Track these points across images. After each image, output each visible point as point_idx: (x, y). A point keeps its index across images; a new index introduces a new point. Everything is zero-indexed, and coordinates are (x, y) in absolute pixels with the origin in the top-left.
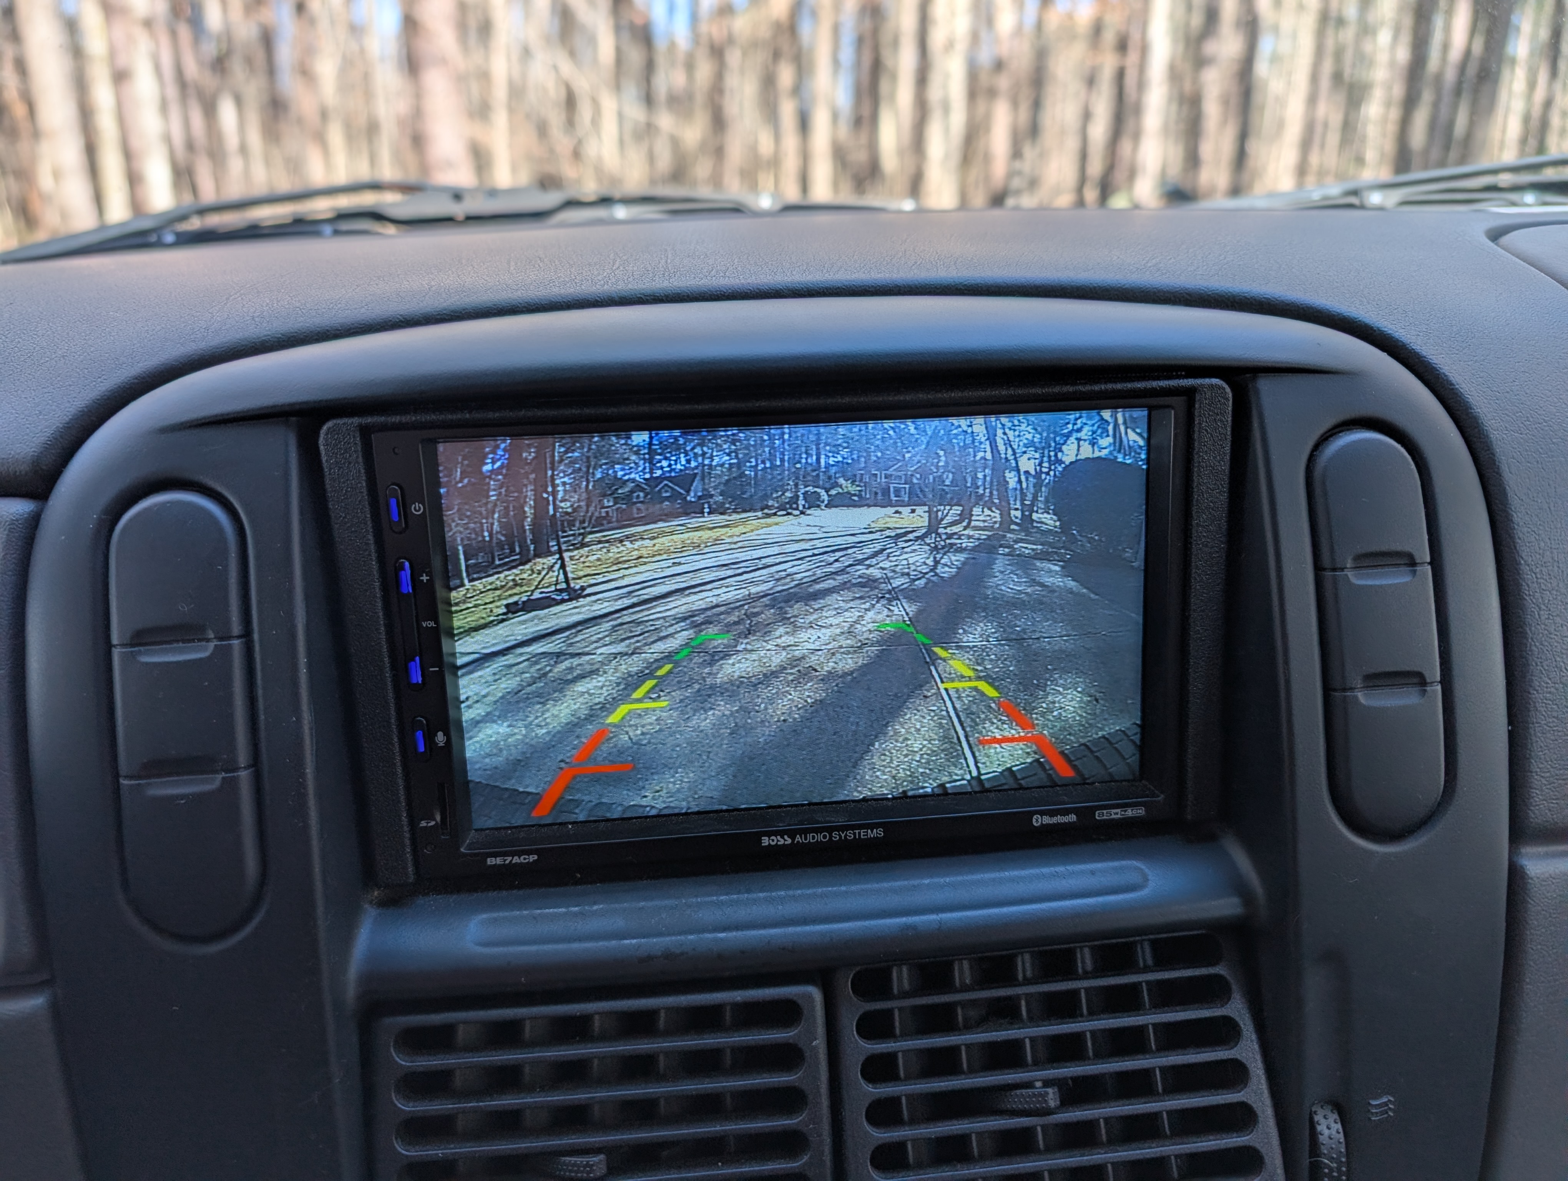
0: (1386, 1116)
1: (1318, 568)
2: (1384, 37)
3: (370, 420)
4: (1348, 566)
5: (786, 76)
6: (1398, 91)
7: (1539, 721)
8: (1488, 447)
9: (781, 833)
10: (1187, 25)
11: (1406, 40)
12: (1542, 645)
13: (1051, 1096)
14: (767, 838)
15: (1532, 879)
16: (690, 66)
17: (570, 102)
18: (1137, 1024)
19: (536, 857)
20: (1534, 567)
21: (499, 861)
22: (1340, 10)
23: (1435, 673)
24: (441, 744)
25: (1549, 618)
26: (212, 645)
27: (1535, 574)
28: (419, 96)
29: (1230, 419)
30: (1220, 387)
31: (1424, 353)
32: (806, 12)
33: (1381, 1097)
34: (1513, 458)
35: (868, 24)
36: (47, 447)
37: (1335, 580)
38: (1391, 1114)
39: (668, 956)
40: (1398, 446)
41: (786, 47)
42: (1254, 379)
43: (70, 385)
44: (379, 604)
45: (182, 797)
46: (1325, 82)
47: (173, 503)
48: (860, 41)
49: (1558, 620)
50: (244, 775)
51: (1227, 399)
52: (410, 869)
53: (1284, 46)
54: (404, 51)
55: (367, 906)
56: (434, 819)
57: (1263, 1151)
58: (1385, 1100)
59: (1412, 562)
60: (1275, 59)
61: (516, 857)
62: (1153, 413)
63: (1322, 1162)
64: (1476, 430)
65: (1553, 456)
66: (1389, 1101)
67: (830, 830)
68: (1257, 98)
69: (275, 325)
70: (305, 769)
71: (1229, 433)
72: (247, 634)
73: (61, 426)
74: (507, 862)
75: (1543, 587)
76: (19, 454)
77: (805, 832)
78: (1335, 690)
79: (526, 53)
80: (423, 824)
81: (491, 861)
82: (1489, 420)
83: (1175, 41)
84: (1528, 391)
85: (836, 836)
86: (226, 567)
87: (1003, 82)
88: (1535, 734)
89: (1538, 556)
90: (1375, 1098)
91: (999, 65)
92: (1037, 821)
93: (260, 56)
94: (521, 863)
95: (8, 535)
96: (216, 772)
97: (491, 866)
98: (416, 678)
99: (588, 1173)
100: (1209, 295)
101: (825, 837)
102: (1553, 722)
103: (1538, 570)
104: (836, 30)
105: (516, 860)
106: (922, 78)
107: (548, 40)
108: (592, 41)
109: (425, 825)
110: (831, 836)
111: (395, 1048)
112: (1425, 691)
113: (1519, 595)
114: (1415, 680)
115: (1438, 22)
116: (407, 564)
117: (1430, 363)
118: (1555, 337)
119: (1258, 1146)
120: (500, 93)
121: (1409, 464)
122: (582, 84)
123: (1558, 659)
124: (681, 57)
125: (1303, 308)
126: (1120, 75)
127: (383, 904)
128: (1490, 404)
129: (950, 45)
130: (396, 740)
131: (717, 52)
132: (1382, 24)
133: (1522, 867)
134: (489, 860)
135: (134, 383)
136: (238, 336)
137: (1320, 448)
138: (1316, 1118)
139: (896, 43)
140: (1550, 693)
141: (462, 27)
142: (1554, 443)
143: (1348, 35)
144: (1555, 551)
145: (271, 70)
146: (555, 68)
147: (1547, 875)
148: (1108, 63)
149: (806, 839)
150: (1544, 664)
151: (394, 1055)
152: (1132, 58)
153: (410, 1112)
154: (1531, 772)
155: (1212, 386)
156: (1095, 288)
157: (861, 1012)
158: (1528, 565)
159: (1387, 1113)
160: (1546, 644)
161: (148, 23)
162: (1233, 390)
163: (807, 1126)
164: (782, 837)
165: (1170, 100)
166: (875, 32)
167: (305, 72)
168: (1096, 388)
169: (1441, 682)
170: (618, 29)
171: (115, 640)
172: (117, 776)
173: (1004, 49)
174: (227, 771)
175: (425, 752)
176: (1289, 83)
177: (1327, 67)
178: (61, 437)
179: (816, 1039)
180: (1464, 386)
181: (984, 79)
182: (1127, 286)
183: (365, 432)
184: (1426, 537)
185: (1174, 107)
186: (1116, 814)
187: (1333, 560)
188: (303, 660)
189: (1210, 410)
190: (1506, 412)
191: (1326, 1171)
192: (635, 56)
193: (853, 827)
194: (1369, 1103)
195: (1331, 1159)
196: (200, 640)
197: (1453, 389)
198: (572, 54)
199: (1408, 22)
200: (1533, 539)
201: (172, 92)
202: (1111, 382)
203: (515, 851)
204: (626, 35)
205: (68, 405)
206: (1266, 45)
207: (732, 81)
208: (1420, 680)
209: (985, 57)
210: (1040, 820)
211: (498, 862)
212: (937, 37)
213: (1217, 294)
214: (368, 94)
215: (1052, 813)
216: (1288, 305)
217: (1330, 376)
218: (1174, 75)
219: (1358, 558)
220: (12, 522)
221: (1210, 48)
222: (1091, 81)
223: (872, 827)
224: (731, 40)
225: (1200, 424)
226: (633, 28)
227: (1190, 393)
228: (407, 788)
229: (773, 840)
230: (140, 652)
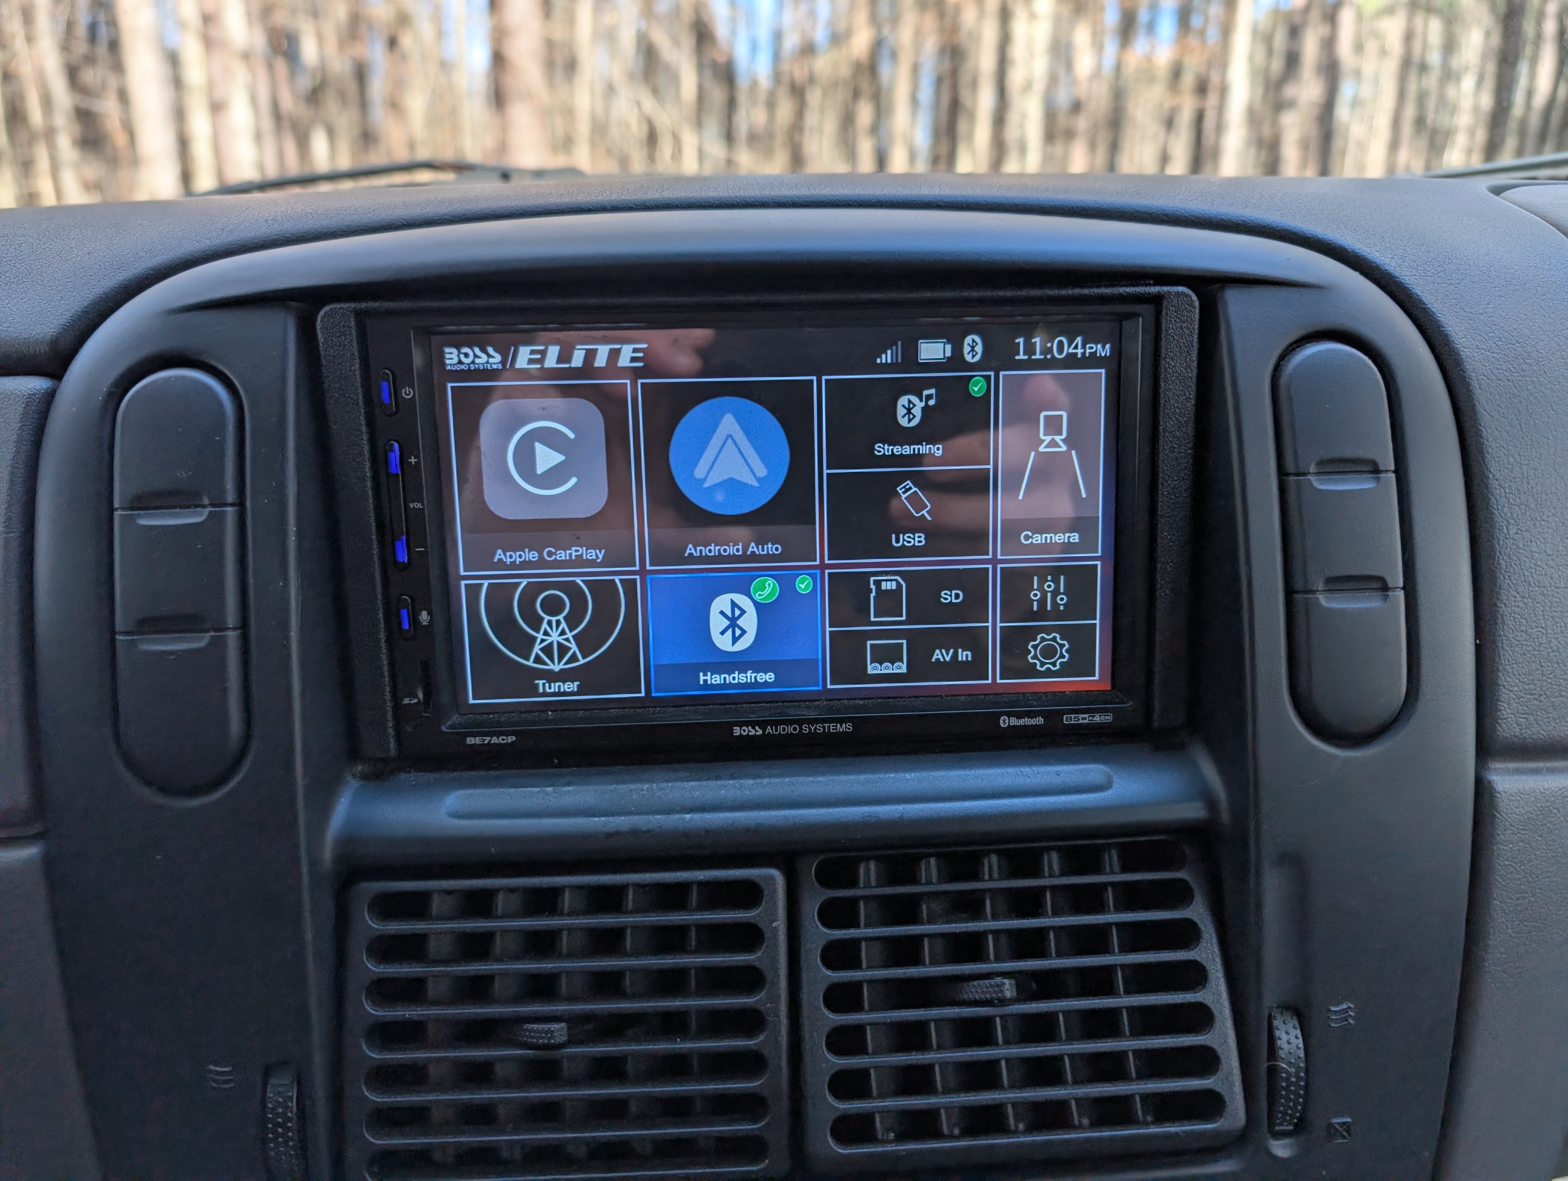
0: (1346, 1023)
1: (1282, 472)
2: (1468, 83)
3: (363, 305)
4: (1311, 471)
5: (865, 114)
6: (1481, 136)
7: (1507, 634)
8: (1458, 362)
9: (753, 724)
10: (1267, 68)
11: (1489, 85)
12: (1510, 558)
13: (1007, 986)
14: (738, 728)
15: (1499, 792)
16: (771, 105)
17: (652, 138)
18: (1098, 922)
19: (514, 738)
20: (1502, 482)
21: (477, 740)
22: (1423, 57)
23: (1398, 579)
24: (425, 623)
25: (1517, 533)
26: (207, 511)
27: (1504, 488)
28: (504, 129)
29: (1197, 327)
30: (1186, 295)
31: (1397, 274)
32: (885, 53)
33: (1342, 1003)
34: (1484, 375)
35: (947, 64)
36: (67, 329)
37: (1298, 484)
38: (1351, 1021)
39: (635, 833)
40: (1366, 358)
41: (865, 85)
42: (1222, 289)
43: (91, 275)
44: (369, 484)
45: (172, 653)
46: (1407, 129)
47: (177, 378)
48: (939, 81)
49: (1527, 535)
50: (232, 637)
51: (1194, 307)
52: (392, 744)
53: (1366, 91)
54: (492, 88)
55: (350, 778)
56: (416, 697)
57: (1219, 1051)
58: (1345, 1006)
59: (1375, 470)
60: (1356, 103)
61: (495, 738)
62: (1124, 323)
63: (1279, 1065)
64: (1447, 348)
65: (1525, 376)
66: (1349, 1008)
67: (800, 722)
68: (1337, 143)
69: (285, 226)
70: (290, 631)
71: (1196, 340)
72: (240, 504)
73: (80, 310)
74: (486, 742)
75: (1511, 501)
76: (39, 334)
77: (776, 723)
78: (1298, 592)
79: (610, 90)
80: (406, 701)
81: (470, 741)
82: (1461, 339)
83: (1253, 84)
84: (1502, 314)
85: (806, 729)
86: (223, 439)
87: (1082, 123)
88: (1502, 647)
89: (1507, 471)
90: (1337, 1005)
91: (1077, 107)
92: (1005, 722)
93: (352, 88)
94: (499, 744)
95: (25, 408)
96: (206, 631)
97: (470, 745)
98: (403, 557)
99: (549, 1039)
100: (1186, 217)
101: (795, 729)
102: (1521, 636)
103: (1506, 485)
104: (916, 69)
105: (495, 740)
106: (999, 119)
107: (631, 76)
108: (675, 79)
109: (408, 702)
110: (801, 729)
111: (368, 912)
112: (1388, 595)
113: (1488, 509)
114: (1377, 585)
115: (1523, 68)
116: (396, 445)
117: (1401, 283)
118: (1536, 267)
119: (1215, 1046)
120: (583, 128)
121: (1374, 374)
122: (664, 119)
123: (1526, 573)
124: (762, 96)
125: (1279, 231)
126: (1199, 118)
127: (366, 777)
128: (1462, 323)
129: (1028, 86)
130: (381, 616)
131: (798, 92)
132: (1466, 69)
133: (1490, 782)
134: (468, 739)
135: (149, 274)
136: (250, 235)
137: (1286, 359)
138: (1276, 1023)
139: (974, 84)
140: (1518, 607)
141: (549, 65)
142: (1526, 363)
143: (1431, 81)
144: (1525, 467)
145: (364, 104)
146: (639, 104)
147: (1515, 790)
148: (1187, 107)
149: (776, 731)
150: (1512, 578)
151: (367, 918)
152: (1212, 100)
153: (379, 972)
154: (1499, 685)
155: (1178, 294)
156: (1073, 208)
157: (823, 898)
158: (1497, 480)
159: (1347, 1020)
160: (1514, 558)
161: (246, 56)
162: (1199, 299)
163: (765, 1004)
164: (754, 728)
165: (1248, 144)
166: (954, 73)
167: (395, 106)
168: (1064, 292)
169: (1404, 588)
170: (700, 67)
171: (116, 505)
172: (113, 632)
173: (1082, 92)
174: (215, 630)
175: (409, 630)
176: (1370, 128)
177: (1410, 112)
178: (79, 320)
179: (776, 921)
180: (1435, 305)
181: (1062, 121)
182: (1105, 206)
183: (359, 315)
184: (1391, 445)
185: (1253, 152)
186: (1084, 719)
187: (1297, 464)
188: (292, 528)
189: (1176, 317)
190: (1479, 332)
191: (1284, 1075)
192: (717, 95)
193: (823, 721)
194: (1329, 1010)
195: (1290, 1064)
196: (196, 506)
197: (1425, 308)
198: (655, 91)
199: (1491, 68)
200: (1502, 454)
201: (268, 124)
202: (1078, 287)
203: (495, 731)
204: (708, 73)
205: (88, 292)
206: (1347, 90)
207: (811, 119)
208: (1383, 587)
209: (1063, 98)
210: (1007, 721)
211: (477, 742)
212: (1016, 77)
213: (1193, 216)
214: (455, 129)
215: (1019, 715)
216: (1265, 227)
217: (1302, 290)
218: (1253, 118)
219: (1321, 463)
220: (30, 396)
221: (1290, 91)
222: (1169, 123)
223: (841, 721)
224: (812, 79)
225: (1167, 331)
226: (715, 65)
227: (1157, 301)
228: (392, 664)
229: (744, 731)
230: (139, 516)
